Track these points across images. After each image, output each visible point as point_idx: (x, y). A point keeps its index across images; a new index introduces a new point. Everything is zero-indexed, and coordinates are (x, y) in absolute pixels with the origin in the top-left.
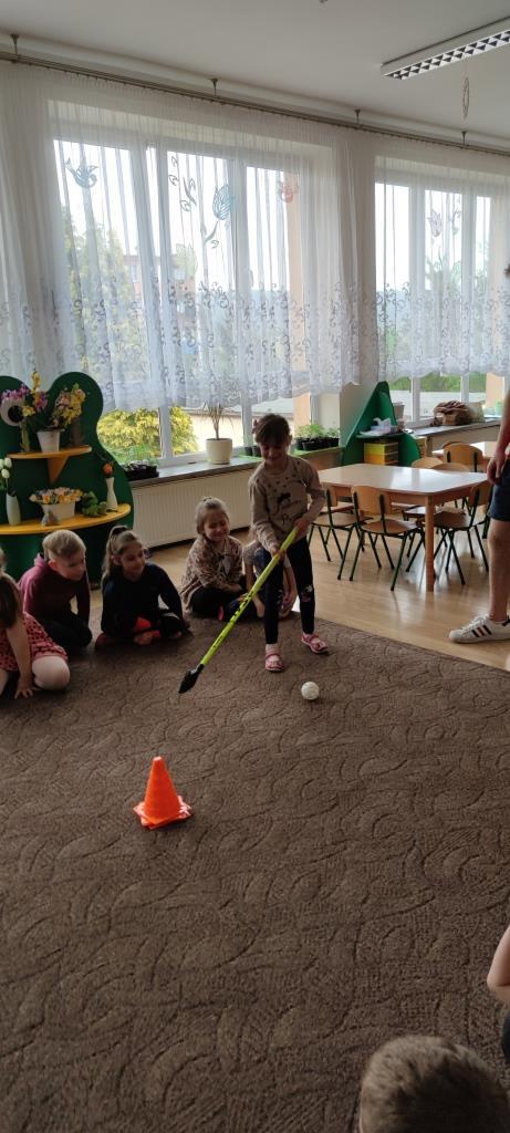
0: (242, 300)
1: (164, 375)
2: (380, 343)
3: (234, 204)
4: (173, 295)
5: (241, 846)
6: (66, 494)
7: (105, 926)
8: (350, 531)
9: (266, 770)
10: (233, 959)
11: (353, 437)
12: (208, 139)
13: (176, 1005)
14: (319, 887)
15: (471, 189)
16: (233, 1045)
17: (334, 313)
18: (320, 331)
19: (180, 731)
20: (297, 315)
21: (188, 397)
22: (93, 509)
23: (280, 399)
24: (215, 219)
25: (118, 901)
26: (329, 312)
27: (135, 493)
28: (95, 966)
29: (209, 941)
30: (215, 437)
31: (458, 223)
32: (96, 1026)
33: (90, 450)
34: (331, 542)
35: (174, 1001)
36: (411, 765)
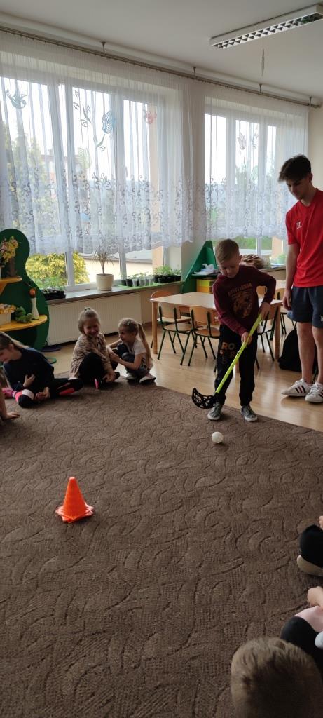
0: (119, 186)
1: (68, 232)
2: (207, 216)
3: (115, 123)
4: (76, 180)
5: (122, 533)
6: (5, 308)
7: (34, 585)
8: (189, 334)
9: (137, 485)
10: (117, 604)
11: (190, 276)
12: (99, 81)
13: (81, 634)
14: (172, 558)
15: (264, 121)
16: (118, 658)
17: (178, 196)
18: (169, 207)
19: (82, 461)
20: (155, 196)
21: (84, 247)
22: (23, 318)
23: (144, 249)
24: (104, 133)
25: (43, 568)
26: (175, 195)
27: (50, 308)
28: (28, 610)
29: (102, 593)
30: (102, 273)
31: (256, 141)
32: (29, 648)
33: (21, 279)
34: (176, 341)
35: (81, 631)
36: (227, 481)
